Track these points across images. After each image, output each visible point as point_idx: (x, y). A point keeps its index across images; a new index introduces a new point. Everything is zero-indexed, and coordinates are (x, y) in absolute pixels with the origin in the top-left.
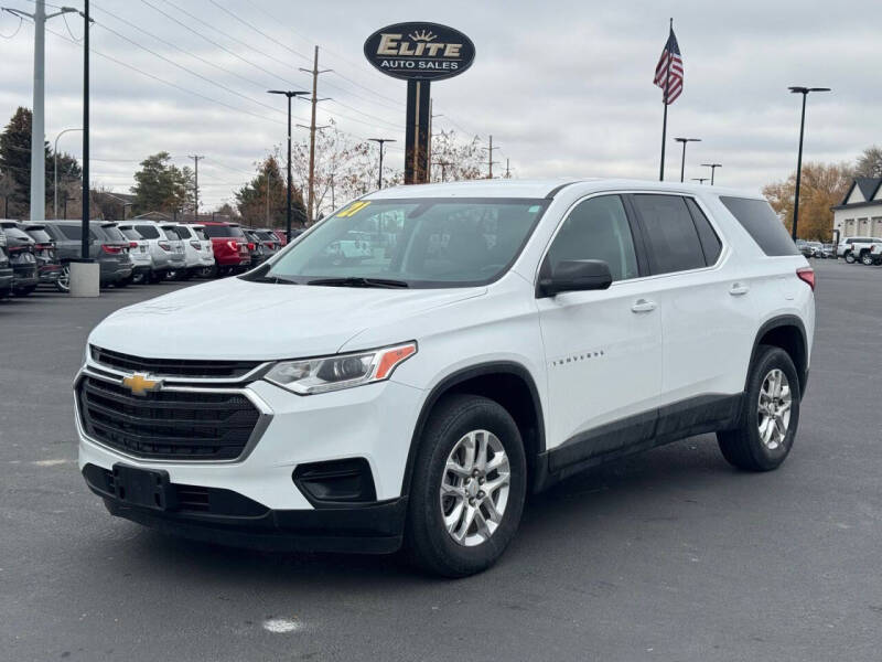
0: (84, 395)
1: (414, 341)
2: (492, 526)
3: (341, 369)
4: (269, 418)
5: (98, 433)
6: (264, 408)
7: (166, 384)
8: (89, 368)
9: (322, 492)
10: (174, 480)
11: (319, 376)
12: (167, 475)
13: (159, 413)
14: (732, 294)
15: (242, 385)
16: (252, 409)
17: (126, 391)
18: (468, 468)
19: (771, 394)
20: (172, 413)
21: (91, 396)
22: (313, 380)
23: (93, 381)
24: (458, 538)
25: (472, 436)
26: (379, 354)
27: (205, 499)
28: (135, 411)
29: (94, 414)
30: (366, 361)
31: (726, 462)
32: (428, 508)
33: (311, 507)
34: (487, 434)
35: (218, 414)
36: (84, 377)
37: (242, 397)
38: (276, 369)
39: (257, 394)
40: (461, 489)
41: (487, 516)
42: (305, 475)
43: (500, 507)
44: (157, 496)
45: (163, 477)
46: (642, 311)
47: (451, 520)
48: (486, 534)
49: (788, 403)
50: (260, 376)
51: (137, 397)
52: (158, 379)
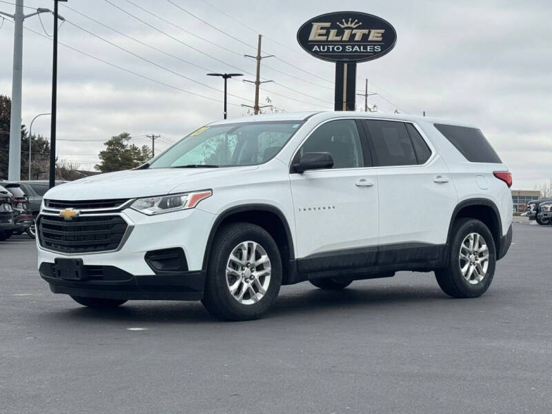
0: (41, 225)
1: (211, 189)
2: (260, 296)
3: (170, 202)
4: (132, 227)
5: (48, 245)
6: (130, 223)
7: (82, 213)
8: (44, 211)
9: (159, 266)
10: (86, 263)
11: (160, 206)
12: (81, 261)
13: (79, 228)
14: (435, 182)
15: (119, 211)
16: (125, 223)
17: (61, 219)
18: (244, 262)
19: (471, 249)
20: (85, 228)
21: (45, 226)
22: (156, 208)
23: (45, 217)
24: (238, 299)
25: (246, 244)
26: (191, 195)
27: (101, 273)
28: (66, 229)
29: (46, 235)
30: (183, 198)
31: (443, 292)
32: (218, 278)
33: (154, 274)
34: (255, 244)
35: (107, 227)
36: (41, 216)
37: (119, 217)
38: (138, 203)
39: (127, 215)
40: (239, 272)
41: (257, 291)
42: (151, 257)
43: (266, 286)
44: (77, 272)
45: (80, 262)
46: (364, 186)
47: (233, 288)
48: (256, 300)
49: (487, 256)
50: (128, 206)
51: (67, 221)
52: (77, 211)
